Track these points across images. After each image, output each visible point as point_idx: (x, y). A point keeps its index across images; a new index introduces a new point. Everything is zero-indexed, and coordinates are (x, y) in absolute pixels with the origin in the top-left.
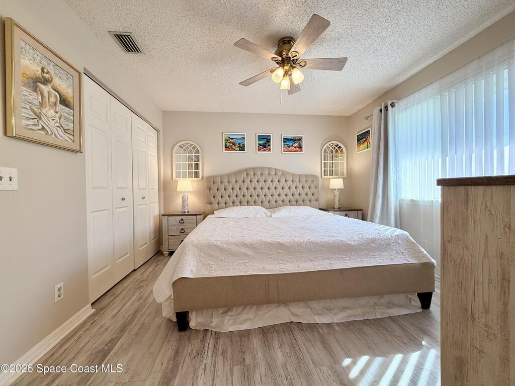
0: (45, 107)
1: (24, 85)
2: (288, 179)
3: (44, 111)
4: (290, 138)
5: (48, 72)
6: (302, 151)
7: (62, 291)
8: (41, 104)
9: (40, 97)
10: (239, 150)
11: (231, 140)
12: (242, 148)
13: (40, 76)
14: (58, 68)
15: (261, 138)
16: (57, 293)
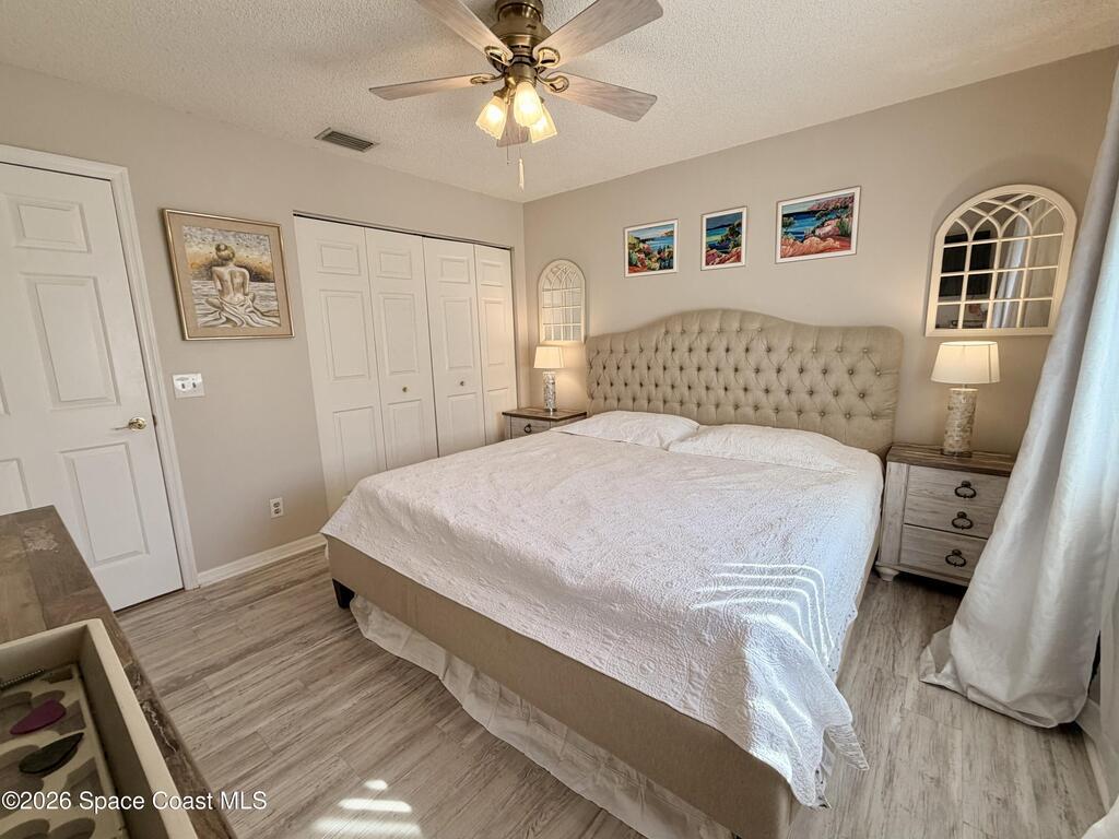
0: (228, 294)
1: (195, 278)
2: (775, 342)
3: (227, 298)
4: (805, 209)
5: (226, 248)
6: (849, 248)
7: (281, 507)
8: (222, 292)
9: (218, 283)
10: (661, 268)
11: (641, 245)
12: (666, 262)
13: (216, 257)
14: (242, 235)
15: (714, 226)
16: (273, 509)
